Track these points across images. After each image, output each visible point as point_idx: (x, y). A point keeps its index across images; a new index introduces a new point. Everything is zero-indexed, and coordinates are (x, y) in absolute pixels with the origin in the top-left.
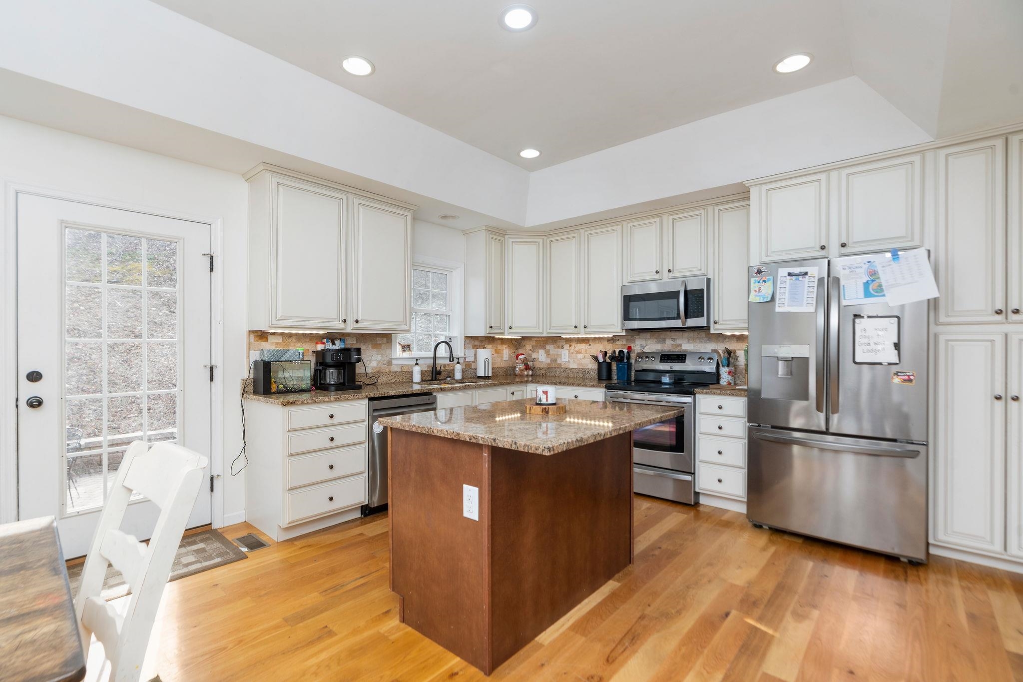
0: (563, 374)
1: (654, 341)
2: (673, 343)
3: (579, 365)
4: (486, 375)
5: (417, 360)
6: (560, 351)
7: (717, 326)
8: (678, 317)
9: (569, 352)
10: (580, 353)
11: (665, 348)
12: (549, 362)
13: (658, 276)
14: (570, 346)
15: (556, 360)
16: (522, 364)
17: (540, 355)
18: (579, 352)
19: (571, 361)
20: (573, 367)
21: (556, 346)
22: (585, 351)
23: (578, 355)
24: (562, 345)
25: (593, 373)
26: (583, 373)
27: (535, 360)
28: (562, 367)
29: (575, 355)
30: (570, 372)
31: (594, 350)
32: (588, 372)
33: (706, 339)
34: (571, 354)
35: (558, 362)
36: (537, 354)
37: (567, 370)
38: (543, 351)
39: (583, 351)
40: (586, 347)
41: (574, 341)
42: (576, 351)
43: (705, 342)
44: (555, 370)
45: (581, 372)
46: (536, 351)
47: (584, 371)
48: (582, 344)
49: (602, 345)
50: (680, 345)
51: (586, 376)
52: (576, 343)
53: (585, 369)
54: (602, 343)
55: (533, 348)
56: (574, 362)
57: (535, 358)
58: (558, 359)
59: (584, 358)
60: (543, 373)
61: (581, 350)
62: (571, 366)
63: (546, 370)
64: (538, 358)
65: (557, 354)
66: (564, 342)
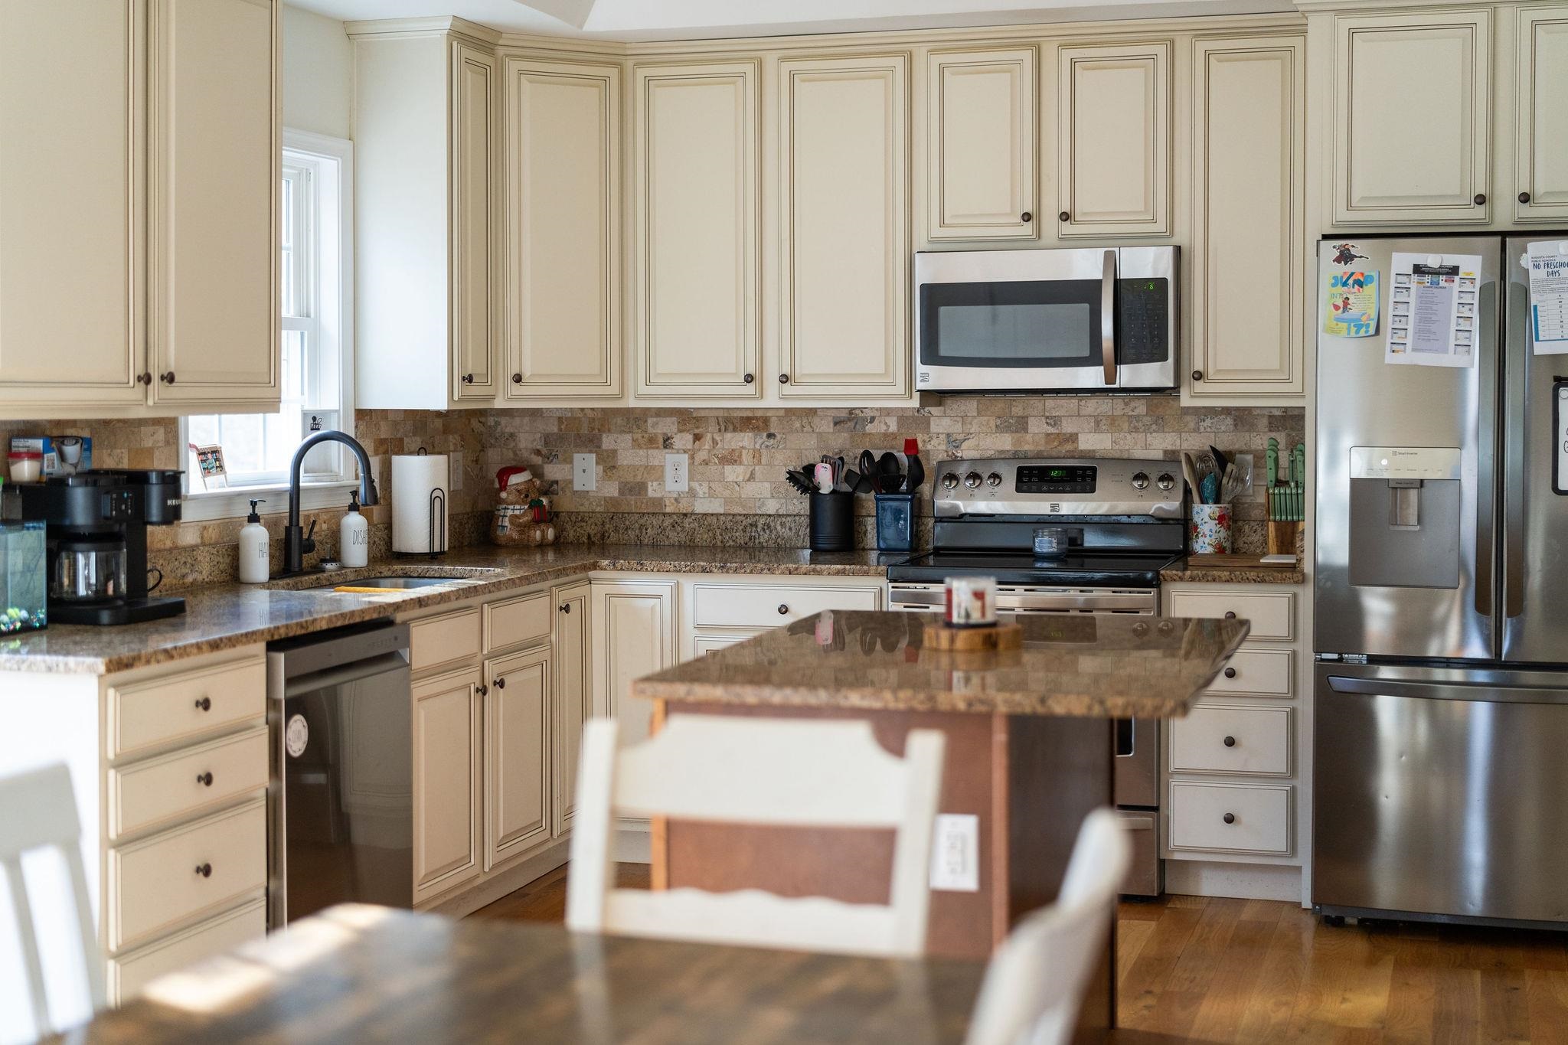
0: (672, 534)
1: (992, 424)
2: (1051, 430)
3: (727, 501)
4: (437, 549)
5: (254, 504)
6: (656, 456)
7: (1199, 386)
8: (1093, 358)
9: (692, 458)
10: (733, 462)
11: (1026, 448)
12: (616, 494)
13: (1028, 229)
14: (697, 437)
15: (642, 487)
16: (524, 503)
17: (577, 471)
18: (731, 460)
19: (701, 490)
20: (710, 512)
21: (643, 437)
22: (753, 457)
23: (728, 468)
24: (665, 434)
25: (783, 530)
26: (748, 529)
27: (555, 486)
28: (668, 510)
29: (713, 469)
30: (697, 528)
31: (785, 451)
32: (769, 527)
33: (1147, 420)
34: (700, 467)
35: (651, 493)
36: (567, 467)
37: (687, 520)
38: (591, 452)
39: (746, 457)
40: (755, 443)
41: (713, 422)
42: (720, 456)
43: (1147, 430)
44: (642, 521)
45: (741, 528)
46: (560, 456)
47: (751, 525)
48: (741, 431)
49: (815, 435)
50: (1073, 438)
51: (757, 541)
52: (720, 430)
53: (757, 515)
54: (815, 428)
55: (546, 444)
56: (712, 495)
57: (557, 482)
58: (650, 484)
59: (751, 477)
60: (592, 533)
61: (740, 456)
62: (701, 507)
63: (603, 524)
64: (571, 482)
65: (646, 467)
66: (673, 423)
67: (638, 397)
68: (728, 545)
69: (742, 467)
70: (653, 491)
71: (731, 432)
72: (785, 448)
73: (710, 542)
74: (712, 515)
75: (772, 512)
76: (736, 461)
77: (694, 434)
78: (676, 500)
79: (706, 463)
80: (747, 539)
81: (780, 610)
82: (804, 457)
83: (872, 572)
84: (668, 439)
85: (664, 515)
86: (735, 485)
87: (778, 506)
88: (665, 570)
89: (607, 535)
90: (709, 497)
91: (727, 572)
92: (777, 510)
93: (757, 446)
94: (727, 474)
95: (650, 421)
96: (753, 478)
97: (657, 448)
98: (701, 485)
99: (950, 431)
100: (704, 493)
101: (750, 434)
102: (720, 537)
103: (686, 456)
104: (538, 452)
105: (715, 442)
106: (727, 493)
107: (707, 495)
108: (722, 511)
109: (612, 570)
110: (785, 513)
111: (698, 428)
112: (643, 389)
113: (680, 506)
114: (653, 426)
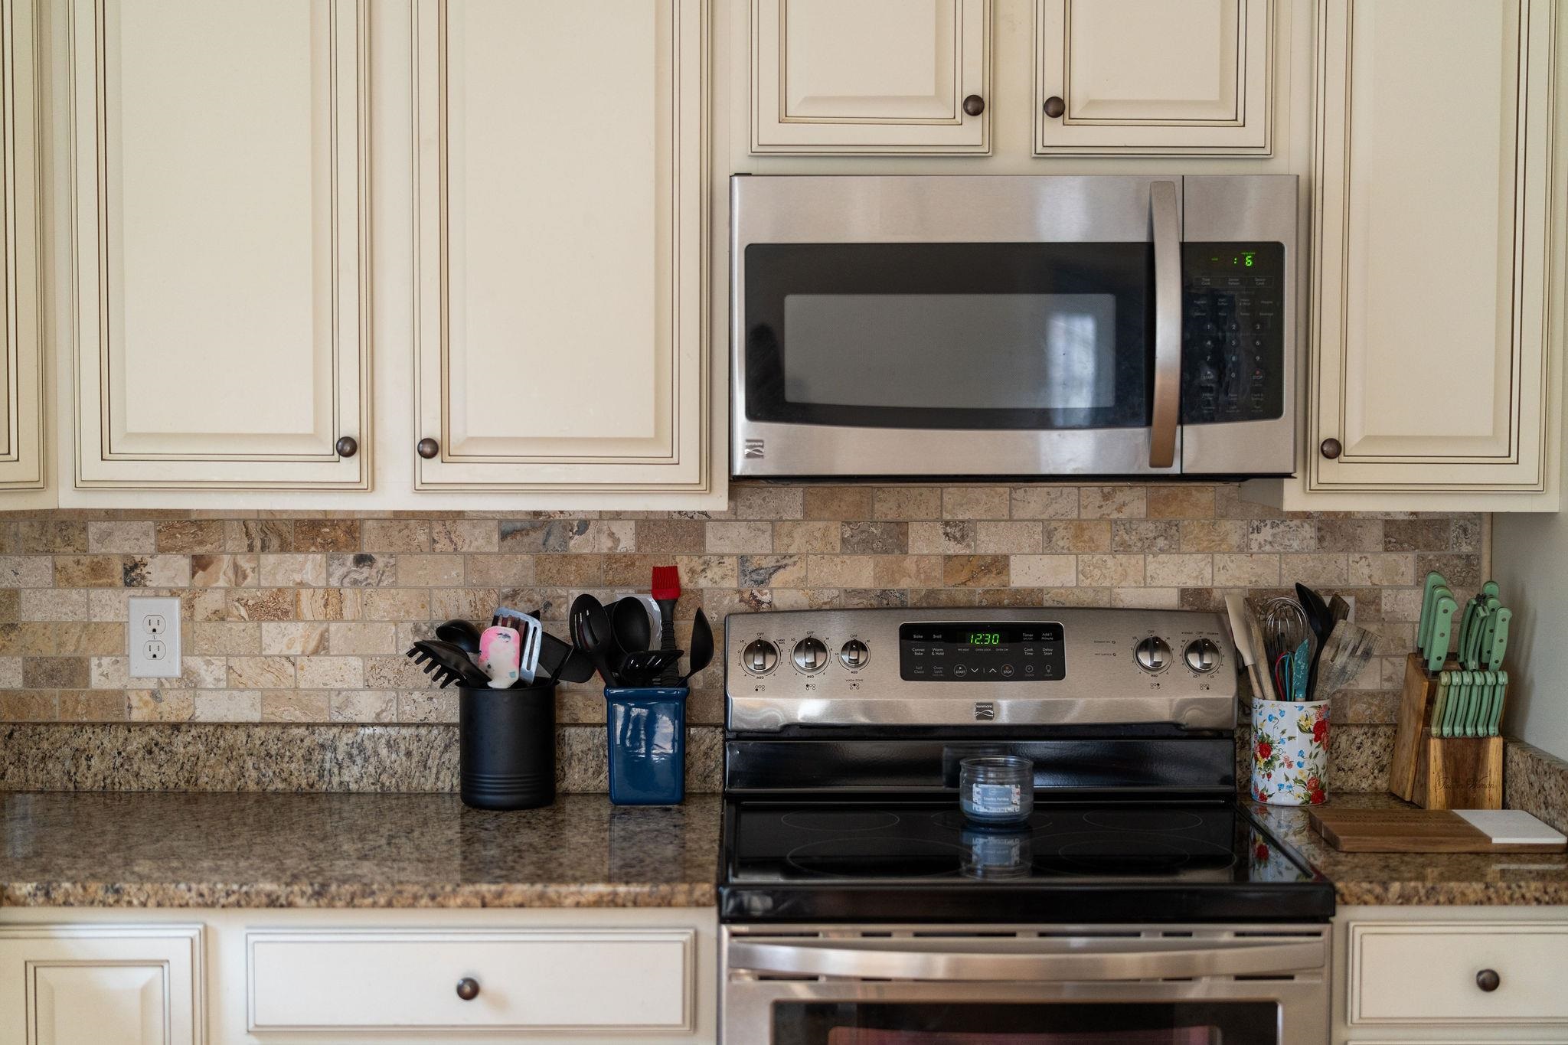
0: (148, 769)
2: (953, 548)
3: (268, 697)
6: (109, 603)
7: (1329, 471)
8: (1130, 412)
9: (189, 606)
10: (281, 614)
11: (905, 584)
12: (17, 683)
13: (971, 132)
14: (200, 564)
15: (75, 670)
18: (276, 609)
19: (210, 673)
20: (231, 719)
21: (78, 563)
22: (326, 605)
23: (269, 628)
24: (127, 556)
25: (394, 756)
26: (317, 756)
28: (136, 716)
29: (238, 630)
30: (203, 756)
31: (393, 591)
32: (361, 749)
33: (1148, 529)
34: (206, 626)
35: (97, 681)
37: (180, 740)
39: (308, 604)
40: (329, 575)
41: (235, 532)
42: (251, 602)
43: (1147, 547)
44: (79, 742)
45: (300, 754)
47: (322, 746)
48: (298, 550)
49: (459, 559)
50: (999, 564)
51: (336, 780)
52: (251, 548)
53: (335, 725)
54: (459, 543)
56: (234, 683)
58: (94, 661)
59: (322, 647)
61: (296, 602)
62: (209, 709)
65: (86, 626)
66: (146, 534)
67: (78, 487)
68: (272, 788)
69: (301, 624)
70: (101, 676)
71: (275, 552)
72: (394, 585)
73: (233, 783)
74: (237, 726)
75: (367, 717)
76: (286, 613)
77: (194, 557)
78: (154, 695)
79: (220, 616)
80: (314, 775)
81: (460, 991)
82: (436, 605)
83: (681, 898)
84: (136, 566)
85: (129, 726)
86: (287, 665)
87: (378, 706)
88: (176, 902)
90: (227, 689)
91: (331, 905)
92: (378, 715)
93: (334, 582)
94: (266, 639)
95: (94, 529)
96: (324, 648)
97: (111, 585)
98: (209, 663)
99: (747, 550)
100: (218, 680)
101: (319, 557)
102: (254, 774)
103: (176, 603)
105: (239, 573)
106: (267, 680)
107: (223, 684)
108: (256, 717)
109: (43, 905)
110: (395, 720)
111: (201, 543)
112: (94, 469)
113: (164, 707)
114: (100, 540)
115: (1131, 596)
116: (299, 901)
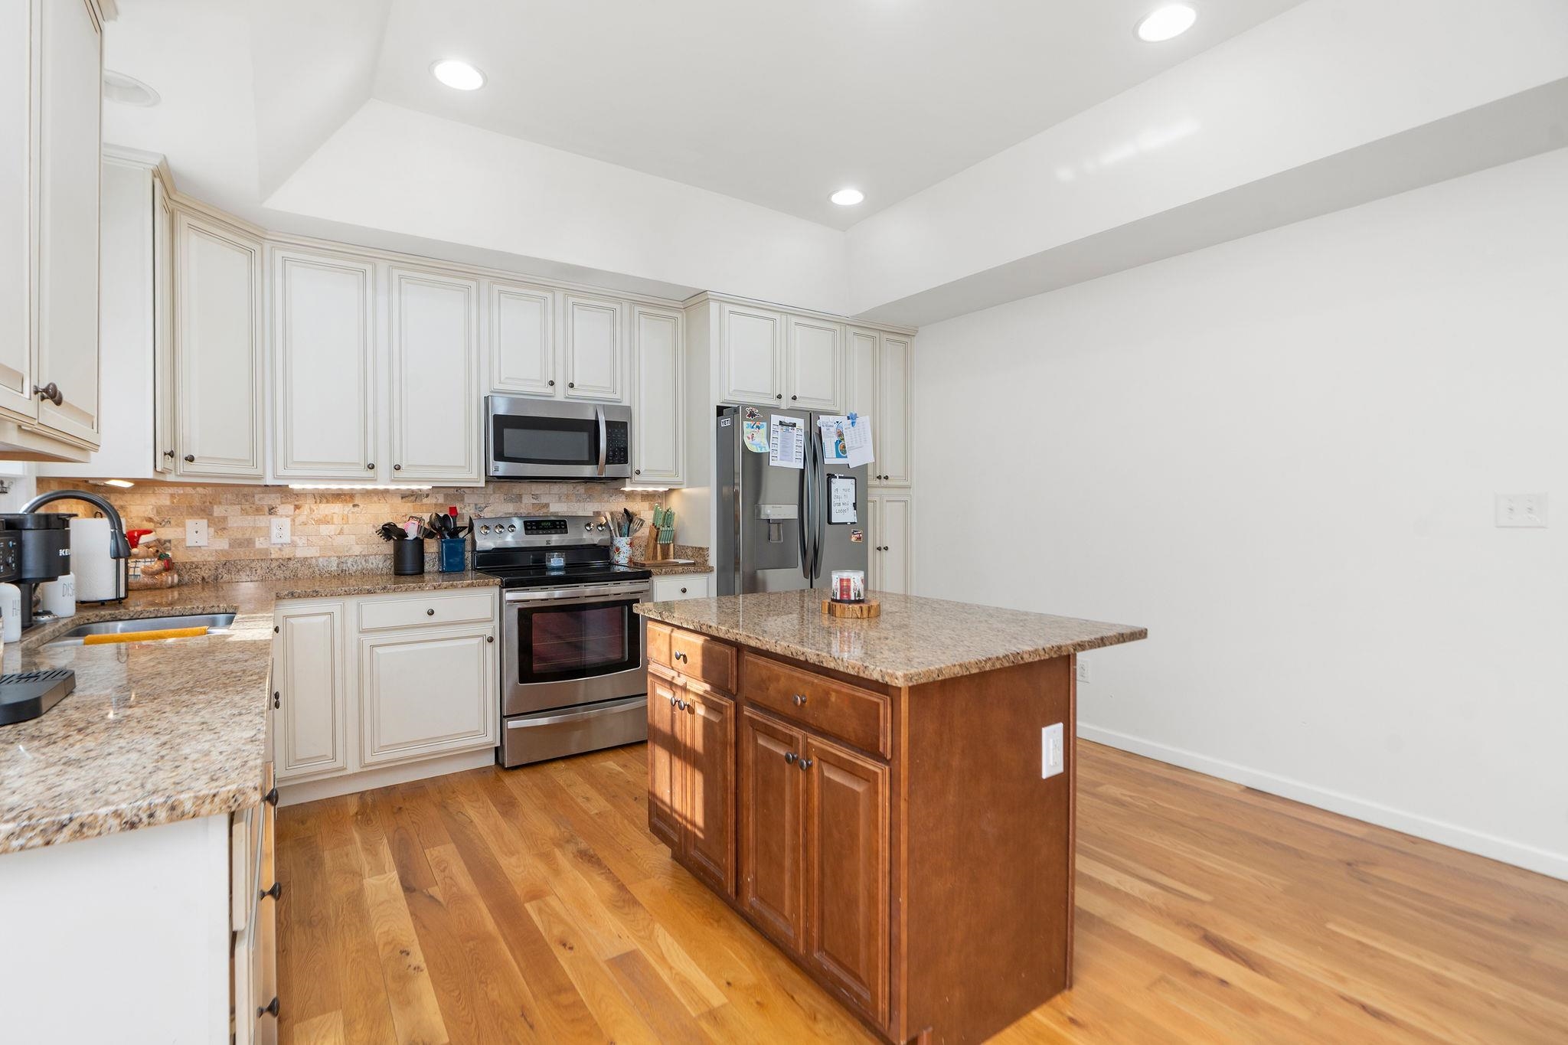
0: (279, 572)
1: (502, 498)
2: (535, 501)
3: (323, 548)
6: (262, 521)
7: (639, 479)
9: (293, 521)
11: (521, 511)
12: (226, 547)
13: (551, 390)
14: (297, 507)
15: (250, 542)
16: (153, 556)
17: (189, 532)
18: (326, 521)
19: (301, 542)
20: (309, 556)
21: (251, 507)
22: (342, 519)
23: (322, 527)
24: (271, 505)
25: (367, 563)
26: (341, 565)
27: (168, 544)
28: (273, 556)
29: (311, 528)
30: (299, 567)
31: (365, 515)
32: (356, 562)
33: (585, 496)
34: (300, 526)
35: (258, 545)
36: (180, 530)
37: (291, 563)
38: (202, 518)
39: (336, 519)
40: (344, 510)
41: (310, 497)
42: (316, 519)
43: (584, 500)
44: (252, 565)
45: (334, 565)
46: (172, 522)
47: (342, 562)
48: (332, 501)
49: (389, 504)
50: (547, 505)
52: (316, 502)
53: (346, 556)
54: (388, 500)
55: (158, 513)
56: (310, 544)
57: (170, 541)
58: (257, 539)
60: (206, 576)
61: (332, 518)
62: (300, 553)
63: (217, 569)
64: (184, 540)
65: (254, 528)
66: (278, 498)
67: (276, 477)
68: (325, 576)
69: (333, 526)
70: (260, 544)
71: (325, 503)
72: (368, 513)
73: (311, 574)
74: (311, 558)
75: (357, 553)
76: (328, 522)
77: (295, 505)
78: (280, 549)
79: (305, 523)
80: (340, 570)
82: (383, 518)
83: (491, 583)
84: (273, 507)
85: (271, 559)
86: (329, 538)
87: (362, 549)
88: (337, 594)
89: (220, 576)
90: (308, 546)
91: (388, 592)
92: (361, 552)
93: (345, 512)
94: (321, 530)
95: (257, 494)
96: (342, 532)
97: (264, 514)
98: (301, 538)
99: (477, 502)
100: (304, 544)
101: (340, 503)
102: (318, 571)
103: (289, 519)
104: (150, 520)
105: (311, 510)
106: (322, 543)
107: (306, 545)
108: (318, 555)
110: (367, 553)
111: (298, 499)
112: (281, 472)
113: (283, 553)
114: (259, 500)
115: (580, 513)
116: (378, 591)
